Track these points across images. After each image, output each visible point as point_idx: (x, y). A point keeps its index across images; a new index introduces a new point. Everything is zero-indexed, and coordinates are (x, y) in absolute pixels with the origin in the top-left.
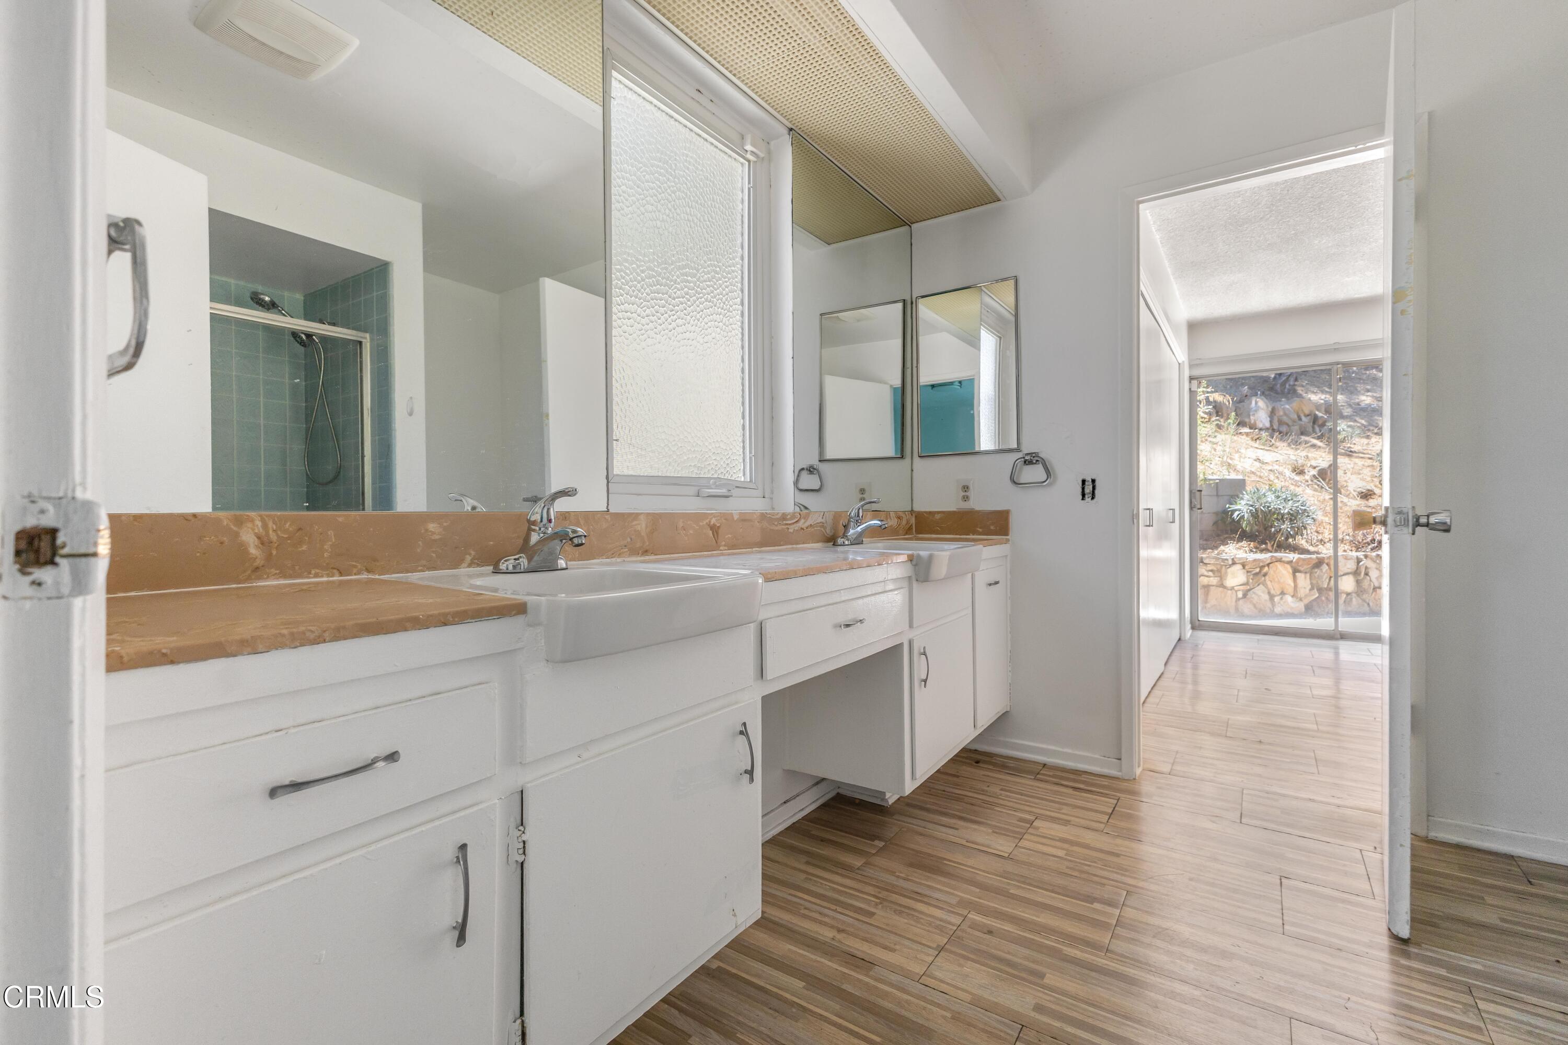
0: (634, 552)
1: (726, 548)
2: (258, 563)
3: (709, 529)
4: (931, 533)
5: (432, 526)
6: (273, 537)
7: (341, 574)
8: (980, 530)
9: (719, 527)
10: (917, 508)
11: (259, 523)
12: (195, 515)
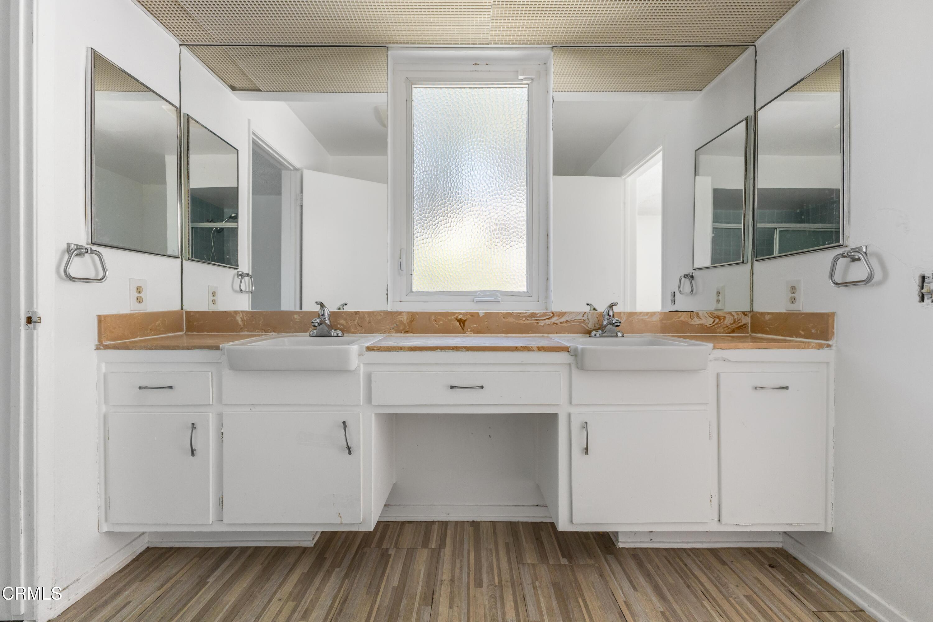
0: (398, 331)
1: (472, 333)
2: (242, 326)
3: (456, 321)
4: (762, 333)
5: (296, 316)
6: (245, 318)
7: (265, 332)
8: (802, 333)
9: (465, 321)
10: (758, 308)
11: (241, 314)
12: (225, 311)
